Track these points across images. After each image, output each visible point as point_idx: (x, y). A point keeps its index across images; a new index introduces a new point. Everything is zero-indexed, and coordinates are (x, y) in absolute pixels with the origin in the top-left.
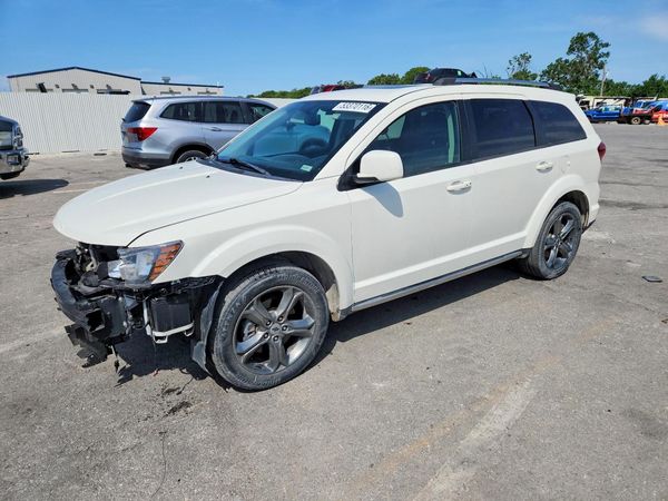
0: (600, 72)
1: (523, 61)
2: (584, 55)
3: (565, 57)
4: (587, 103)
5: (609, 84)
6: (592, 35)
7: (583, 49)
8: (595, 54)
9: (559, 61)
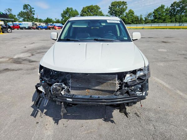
0: (34, 16)
1: (9, 11)
2: (28, 11)
3: (23, 11)
4: (36, 24)
5: (37, 19)
6: (29, 5)
7: (28, 9)
8: (31, 10)
9: (21, 11)
